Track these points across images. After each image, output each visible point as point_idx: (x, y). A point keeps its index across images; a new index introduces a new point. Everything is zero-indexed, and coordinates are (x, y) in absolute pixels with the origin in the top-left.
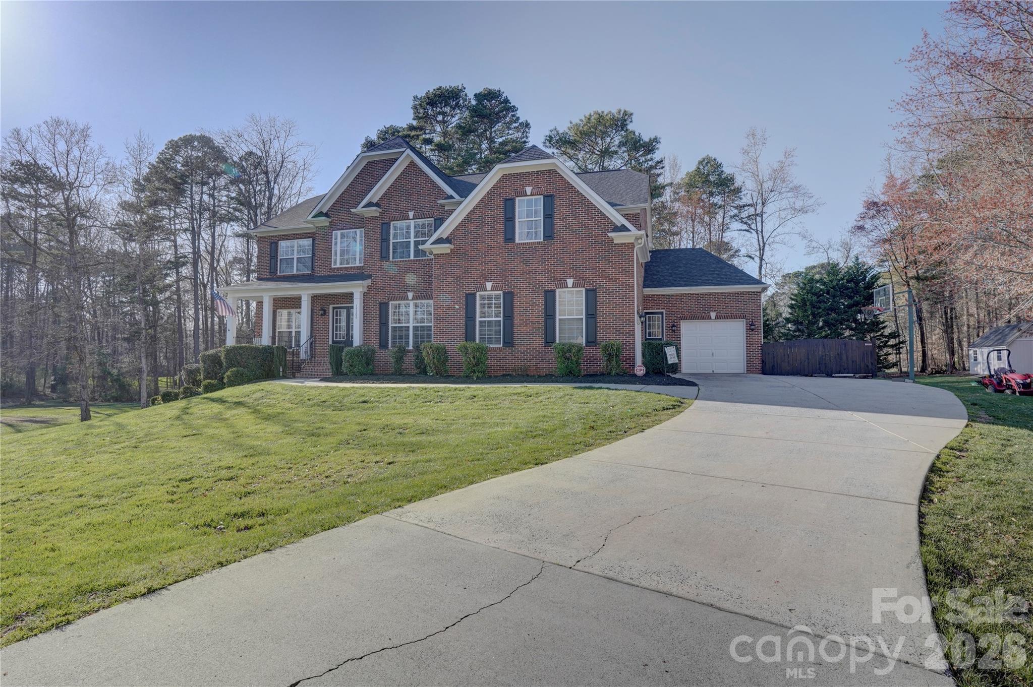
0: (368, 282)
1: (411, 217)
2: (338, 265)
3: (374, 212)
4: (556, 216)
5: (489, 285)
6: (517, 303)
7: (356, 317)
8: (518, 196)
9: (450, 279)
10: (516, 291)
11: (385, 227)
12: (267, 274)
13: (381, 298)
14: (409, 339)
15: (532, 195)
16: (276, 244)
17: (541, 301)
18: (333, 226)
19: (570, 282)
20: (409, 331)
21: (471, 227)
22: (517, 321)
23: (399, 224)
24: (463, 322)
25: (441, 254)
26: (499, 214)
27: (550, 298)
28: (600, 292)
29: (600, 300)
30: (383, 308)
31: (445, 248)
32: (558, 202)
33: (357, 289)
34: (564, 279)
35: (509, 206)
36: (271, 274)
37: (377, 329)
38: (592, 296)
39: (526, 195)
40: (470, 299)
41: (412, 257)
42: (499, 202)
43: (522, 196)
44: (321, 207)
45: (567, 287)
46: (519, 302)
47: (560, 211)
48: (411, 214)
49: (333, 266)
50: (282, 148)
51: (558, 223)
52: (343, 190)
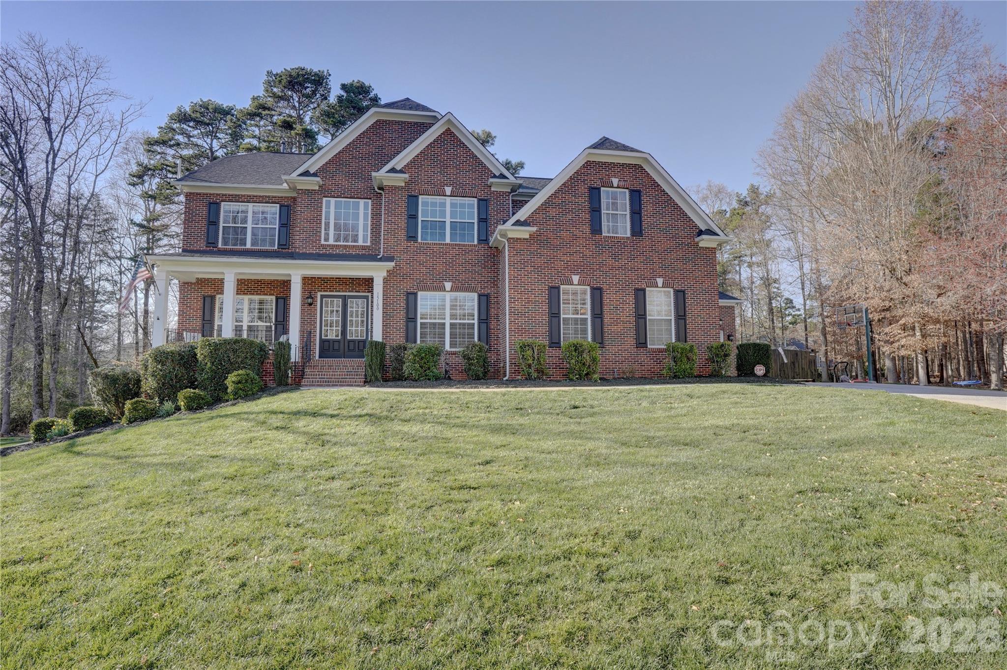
0: (391, 265)
1: (448, 193)
2: (331, 242)
3: (399, 180)
4: (643, 213)
5: (576, 279)
6: (606, 300)
7: (378, 309)
8: (604, 186)
9: (529, 269)
10: (605, 287)
11: (413, 200)
12: (202, 245)
13: (407, 286)
14: (444, 338)
15: (618, 187)
16: (218, 205)
17: (632, 299)
18: (324, 192)
19: (660, 281)
20: (444, 328)
21: (553, 212)
22: (607, 319)
23: (430, 199)
24: (546, 318)
25: (517, 239)
26: (583, 201)
27: (640, 296)
28: (689, 294)
29: (689, 302)
30: (411, 298)
31: (524, 233)
32: (644, 198)
33: (378, 272)
34: (654, 278)
35: (594, 193)
36: (209, 245)
37: (402, 323)
38: (680, 297)
39: (612, 187)
40: (554, 292)
41: (448, 240)
42: (583, 189)
43: (608, 187)
44: (309, 167)
45: (657, 287)
46: (608, 298)
47: (648, 208)
48: (448, 190)
49: (323, 242)
50: (81, 92)
51: (646, 221)
52: (341, 148)
